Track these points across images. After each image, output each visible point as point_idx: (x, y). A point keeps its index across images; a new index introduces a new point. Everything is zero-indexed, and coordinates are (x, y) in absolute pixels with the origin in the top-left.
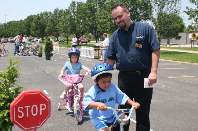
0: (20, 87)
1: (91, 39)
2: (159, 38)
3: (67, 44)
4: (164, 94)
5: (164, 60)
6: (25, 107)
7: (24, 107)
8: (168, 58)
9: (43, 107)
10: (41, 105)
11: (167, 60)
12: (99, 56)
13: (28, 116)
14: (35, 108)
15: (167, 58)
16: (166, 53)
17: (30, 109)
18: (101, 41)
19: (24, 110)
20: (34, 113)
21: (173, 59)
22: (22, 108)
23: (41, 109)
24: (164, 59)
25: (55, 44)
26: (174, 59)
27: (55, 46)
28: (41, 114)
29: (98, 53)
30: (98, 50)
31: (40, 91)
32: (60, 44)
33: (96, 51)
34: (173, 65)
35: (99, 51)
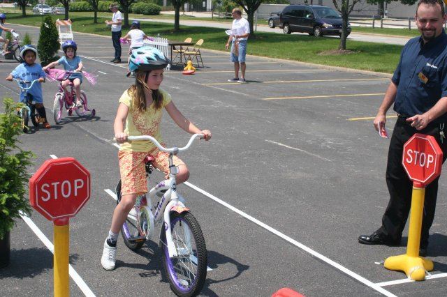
0: (27, 153)
1: (162, 4)
2: (343, 8)
3: (96, 22)
4: (326, 160)
5: (353, 70)
6: (53, 184)
7: (50, 184)
8: (365, 65)
9: (79, 184)
10: (76, 181)
11: (360, 71)
12: (183, 61)
13: (56, 198)
14: (66, 185)
15: (361, 65)
16: (362, 51)
17: (59, 187)
18: (190, 10)
19: (51, 189)
20: (66, 193)
21: (376, 68)
22: (48, 186)
23: (76, 187)
24: (354, 67)
25: (61, 27)
26: (381, 66)
27: (62, 32)
28: (76, 194)
29: (181, 52)
30: (181, 45)
31: (73, 159)
32: (75, 22)
33: (175, 49)
34: (374, 83)
35: (181, 49)
